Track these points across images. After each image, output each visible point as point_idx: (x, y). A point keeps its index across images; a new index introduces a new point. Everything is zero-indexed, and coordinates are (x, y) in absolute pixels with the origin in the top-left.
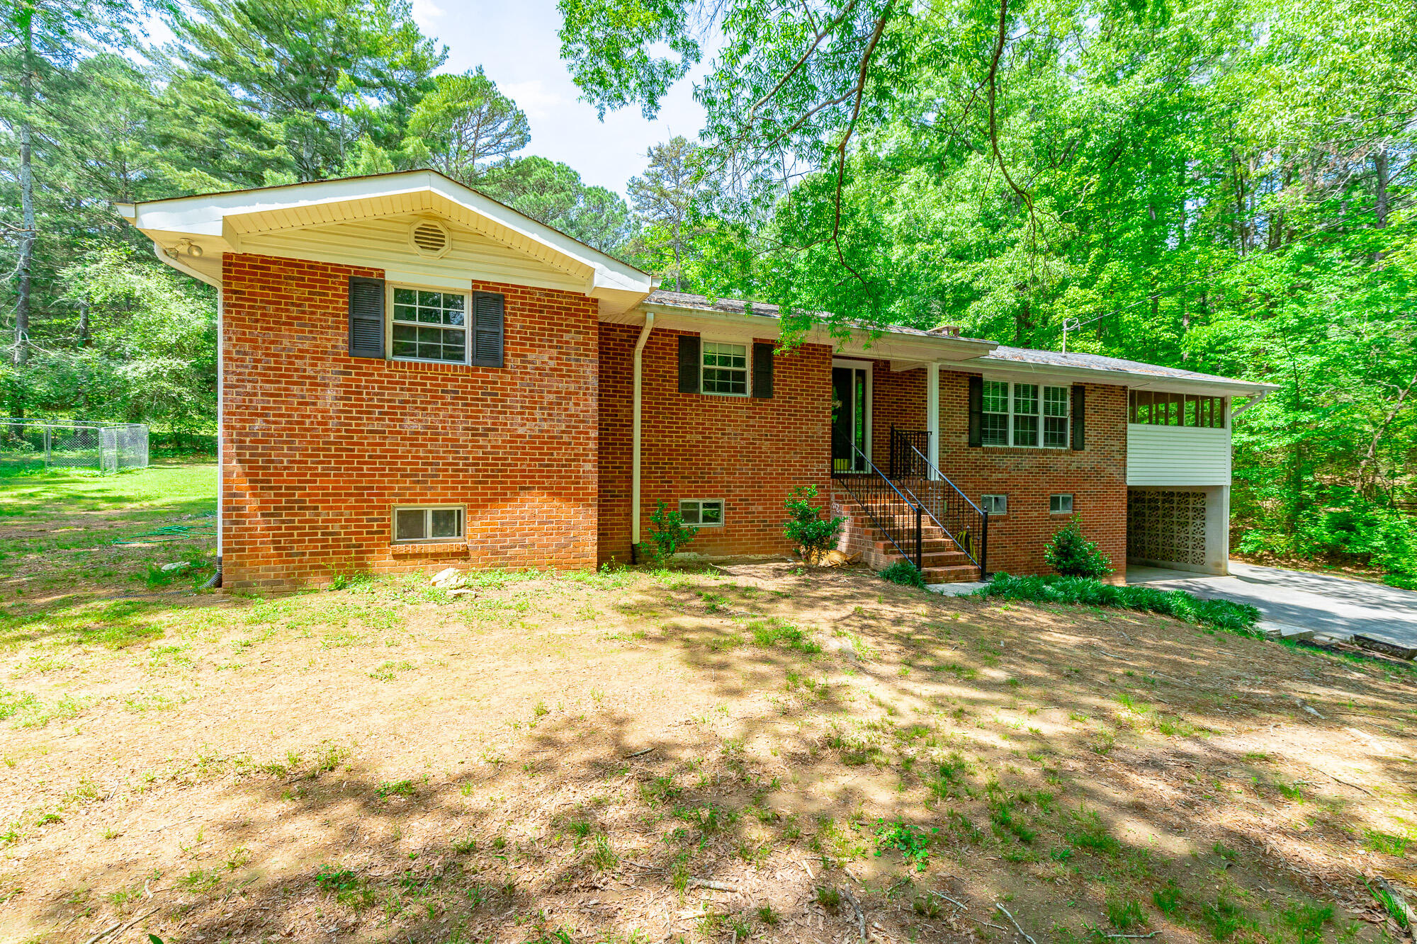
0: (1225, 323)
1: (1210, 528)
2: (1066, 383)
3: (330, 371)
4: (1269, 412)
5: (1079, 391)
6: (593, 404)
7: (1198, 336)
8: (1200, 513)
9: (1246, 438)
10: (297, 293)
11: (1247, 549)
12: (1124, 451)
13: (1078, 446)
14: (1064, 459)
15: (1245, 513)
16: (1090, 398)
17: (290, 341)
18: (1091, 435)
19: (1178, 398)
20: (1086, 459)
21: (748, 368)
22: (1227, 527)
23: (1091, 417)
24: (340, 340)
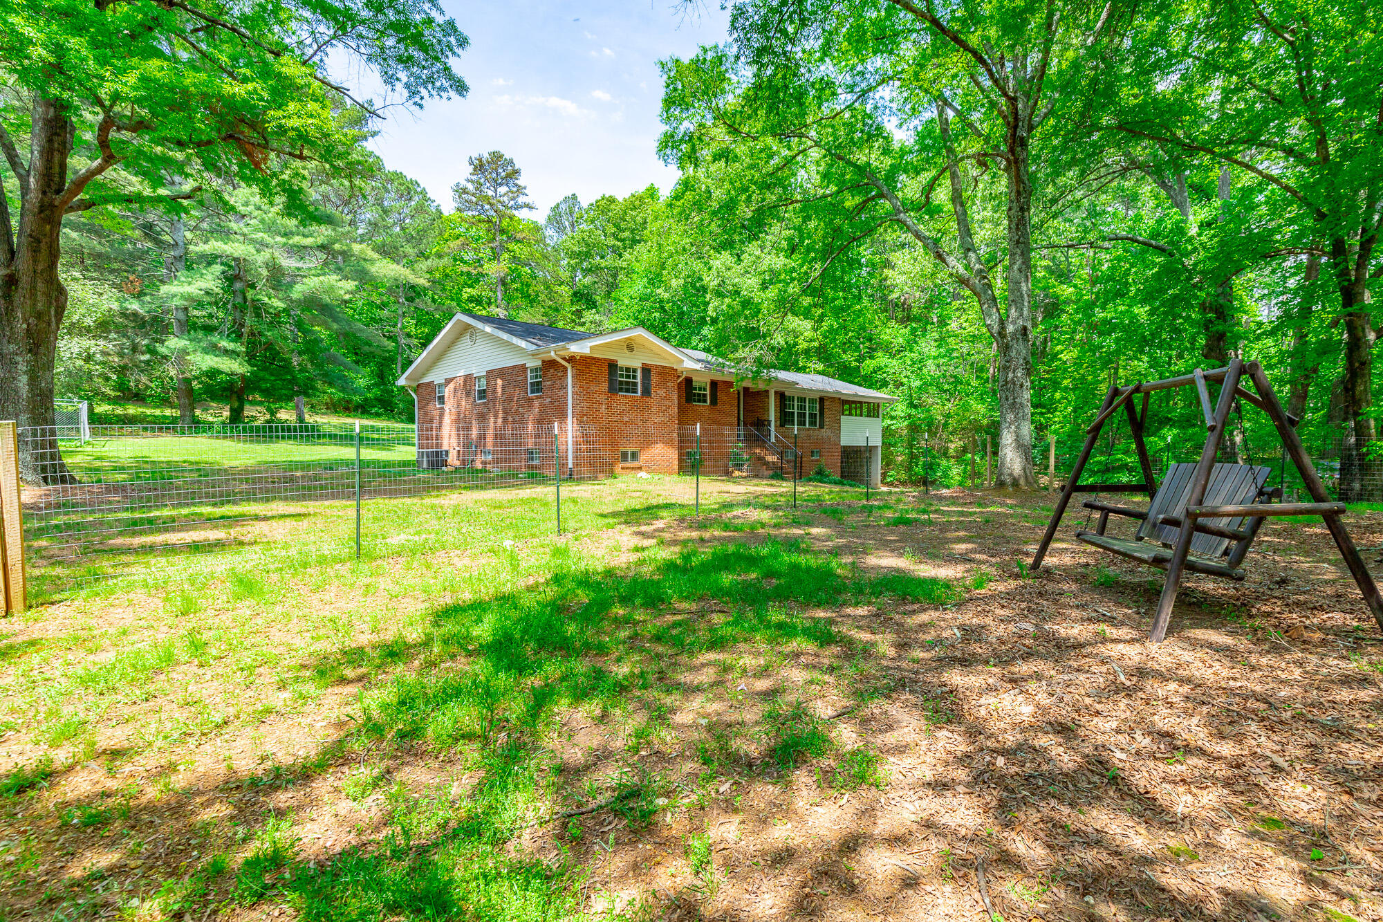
0: (881, 359)
1: (873, 468)
2: (817, 397)
3: (603, 398)
4: (901, 409)
5: (822, 400)
6: (676, 410)
7: (869, 365)
8: (869, 460)
9: (889, 422)
10: (595, 369)
11: (889, 479)
12: (839, 429)
13: (822, 426)
14: (817, 433)
15: (888, 463)
16: (826, 404)
17: (594, 388)
18: (827, 421)
19: (861, 403)
20: (826, 432)
21: (708, 392)
22: (880, 471)
23: (827, 413)
24: (605, 387)
